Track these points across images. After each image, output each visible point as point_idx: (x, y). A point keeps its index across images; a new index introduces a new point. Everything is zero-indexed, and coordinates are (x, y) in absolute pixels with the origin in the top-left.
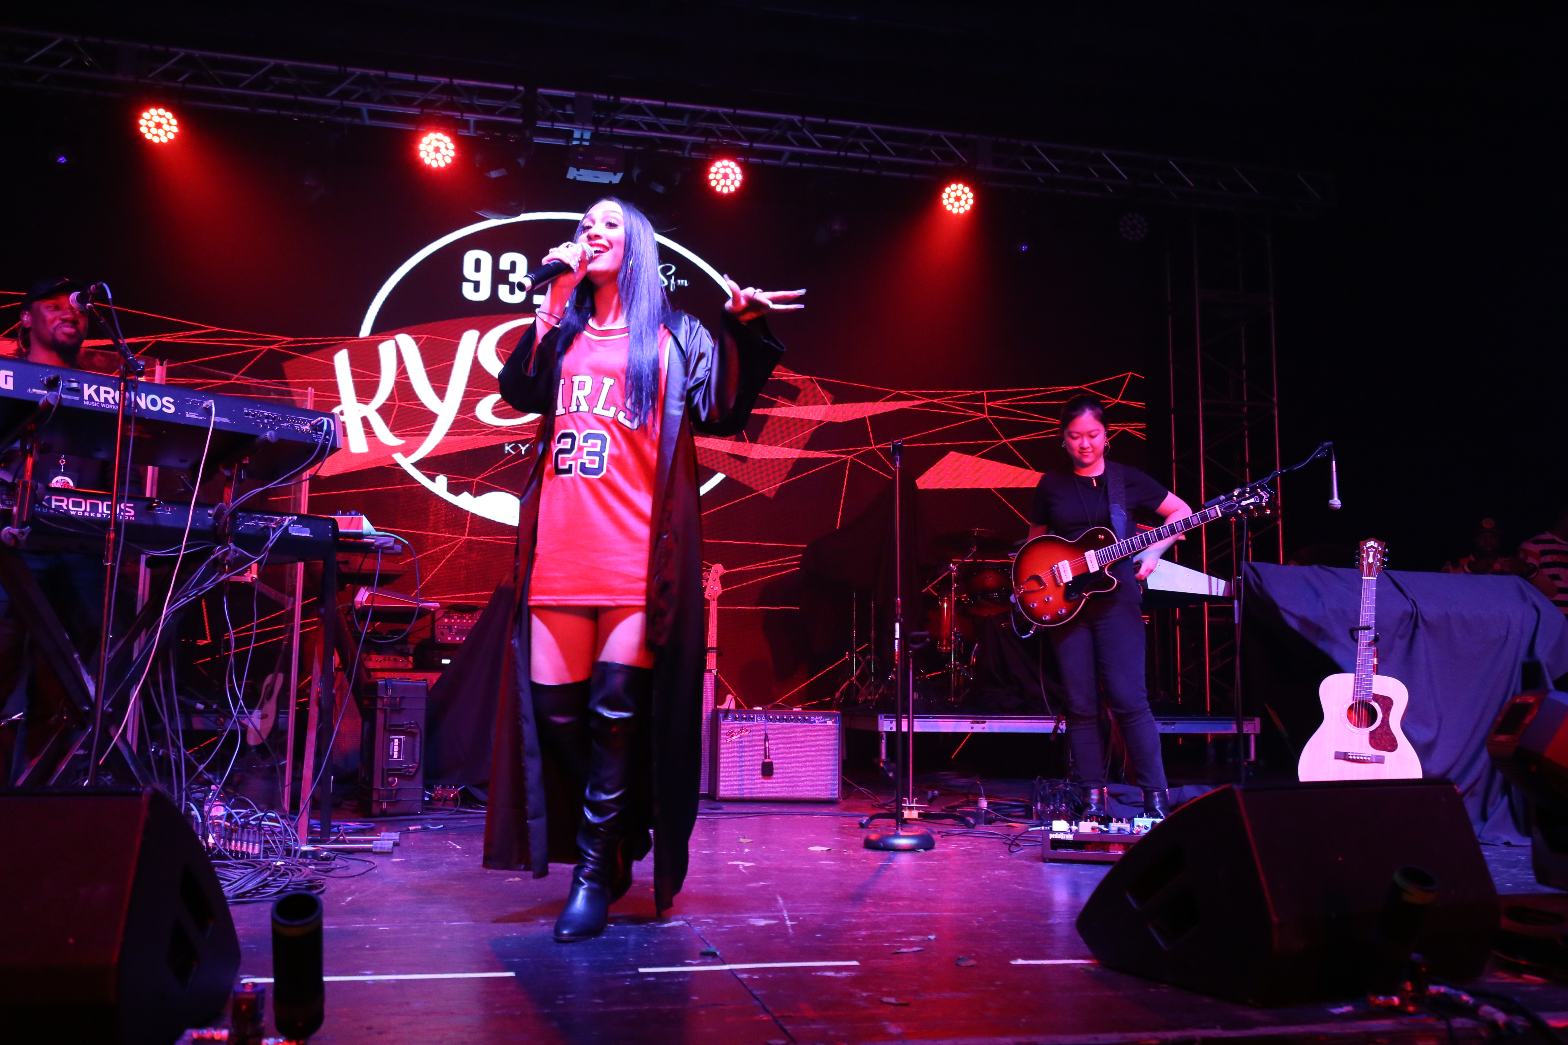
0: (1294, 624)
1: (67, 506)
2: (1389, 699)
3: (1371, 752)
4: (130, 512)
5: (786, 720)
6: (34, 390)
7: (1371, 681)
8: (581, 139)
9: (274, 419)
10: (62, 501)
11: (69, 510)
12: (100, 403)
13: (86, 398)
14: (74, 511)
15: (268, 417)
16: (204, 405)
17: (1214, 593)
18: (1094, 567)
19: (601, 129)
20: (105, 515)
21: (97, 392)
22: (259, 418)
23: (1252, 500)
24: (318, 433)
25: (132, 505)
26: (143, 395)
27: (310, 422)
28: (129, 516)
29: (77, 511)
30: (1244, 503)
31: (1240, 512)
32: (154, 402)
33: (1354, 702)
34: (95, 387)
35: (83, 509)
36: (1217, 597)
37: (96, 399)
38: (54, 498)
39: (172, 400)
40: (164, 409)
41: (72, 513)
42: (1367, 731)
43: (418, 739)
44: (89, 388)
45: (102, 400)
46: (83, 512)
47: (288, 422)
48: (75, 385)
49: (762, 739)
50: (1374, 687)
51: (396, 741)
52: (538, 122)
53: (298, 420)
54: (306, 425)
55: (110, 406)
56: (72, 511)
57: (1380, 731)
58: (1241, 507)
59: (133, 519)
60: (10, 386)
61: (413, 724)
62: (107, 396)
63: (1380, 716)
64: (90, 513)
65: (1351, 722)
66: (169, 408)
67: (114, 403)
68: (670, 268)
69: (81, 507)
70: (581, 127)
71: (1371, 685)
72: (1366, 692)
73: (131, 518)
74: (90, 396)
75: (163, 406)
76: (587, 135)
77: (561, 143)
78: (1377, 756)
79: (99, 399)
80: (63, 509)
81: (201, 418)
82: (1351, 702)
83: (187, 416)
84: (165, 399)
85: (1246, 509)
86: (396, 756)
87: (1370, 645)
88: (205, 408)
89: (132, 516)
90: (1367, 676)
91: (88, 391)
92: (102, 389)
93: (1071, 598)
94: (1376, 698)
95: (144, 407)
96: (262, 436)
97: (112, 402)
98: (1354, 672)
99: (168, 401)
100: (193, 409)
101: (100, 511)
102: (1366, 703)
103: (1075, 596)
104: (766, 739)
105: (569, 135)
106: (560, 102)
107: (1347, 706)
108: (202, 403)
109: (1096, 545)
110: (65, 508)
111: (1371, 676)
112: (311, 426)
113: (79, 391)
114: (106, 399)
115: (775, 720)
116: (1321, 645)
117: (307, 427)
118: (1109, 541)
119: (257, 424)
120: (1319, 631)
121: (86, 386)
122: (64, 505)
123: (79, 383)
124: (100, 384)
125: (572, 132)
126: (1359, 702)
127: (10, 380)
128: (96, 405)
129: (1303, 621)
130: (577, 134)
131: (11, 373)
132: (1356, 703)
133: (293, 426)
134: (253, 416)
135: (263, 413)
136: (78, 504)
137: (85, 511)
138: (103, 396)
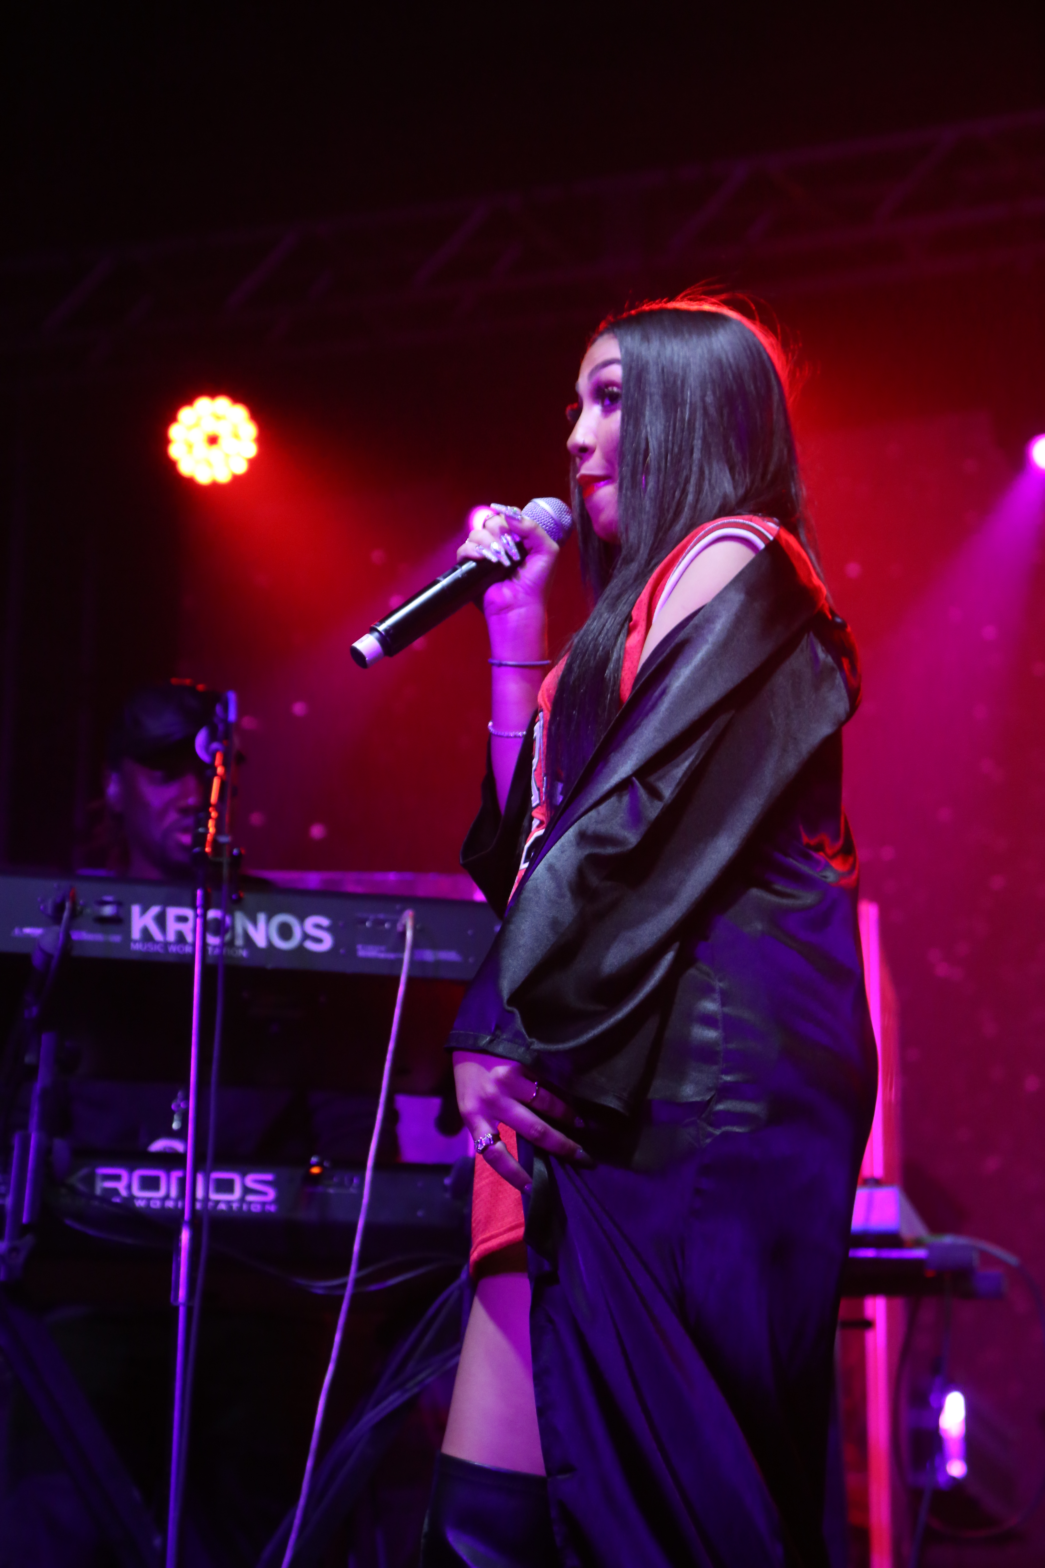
1: (129, 1187)
6: (24, 930)
10: (117, 1178)
11: (131, 1198)
12: (166, 944)
14: (142, 1199)
16: (393, 926)
21: (161, 920)
29: (149, 1200)
32: (285, 932)
34: (155, 910)
35: (162, 1193)
37: (157, 935)
40: (310, 945)
41: (140, 1204)
45: (171, 937)
48: (108, 910)
56: (138, 1198)
62: (181, 926)
64: (176, 1200)
66: (318, 940)
74: (145, 932)
75: (306, 936)
81: (383, 954)
83: (359, 953)
84: (311, 921)
88: (395, 932)
89: (270, 1203)
92: (172, 912)
95: (260, 941)
99: (318, 926)
100: (375, 937)
108: (388, 923)
110: (124, 1193)
113: (119, 923)
123: (119, 904)
128: (158, 948)
136: (150, 1184)
137: (167, 1197)
138: (173, 927)
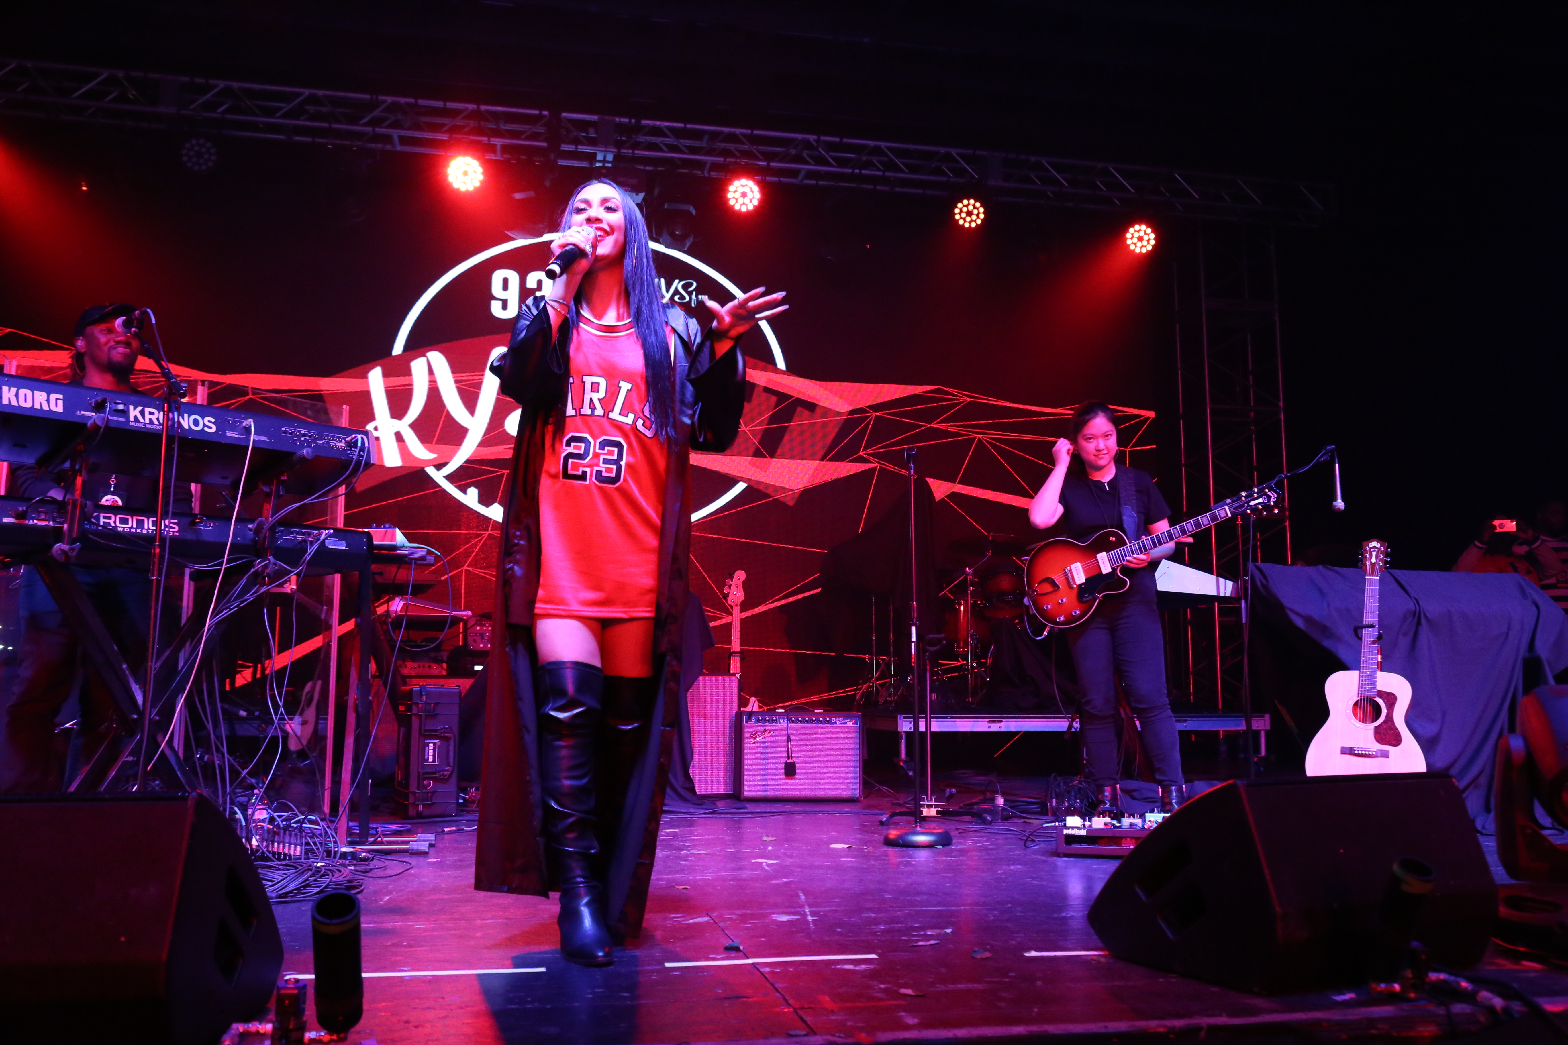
0: (1299, 623)
1: (115, 522)
2: (1393, 695)
3: (1376, 746)
4: (174, 528)
5: (807, 722)
6: (83, 412)
7: (1375, 677)
8: (604, 161)
9: (310, 437)
10: (110, 518)
11: (116, 527)
12: (145, 423)
13: (132, 419)
14: (121, 527)
15: (304, 435)
16: (244, 424)
17: (1222, 594)
18: (1106, 569)
19: (623, 151)
20: (150, 531)
21: (142, 413)
22: (296, 436)
23: (1260, 500)
24: (353, 449)
25: (176, 521)
26: (186, 416)
27: (345, 439)
28: (173, 532)
29: (124, 528)
30: (1252, 503)
31: (1248, 512)
32: (196, 423)
33: (1359, 698)
34: (140, 408)
35: (130, 525)
36: (1225, 597)
37: (141, 420)
38: (102, 515)
39: (213, 420)
40: (206, 429)
41: (119, 529)
42: (1372, 726)
43: (452, 743)
44: (135, 409)
45: (147, 421)
46: (130, 528)
47: (324, 439)
48: (121, 407)
49: (785, 740)
50: (1378, 683)
51: (431, 745)
52: (563, 145)
53: (333, 437)
54: (341, 442)
55: (155, 427)
56: (119, 527)
57: (1385, 726)
58: (1249, 507)
59: (177, 534)
60: (60, 409)
61: (447, 728)
62: (151, 416)
63: (1384, 711)
64: (136, 529)
65: (1356, 717)
66: (210, 428)
67: (158, 424)
68: (691, 285)
69: (128, 524)
70: (604, 149)
71: (1375, 681)
72: (1371, 688)
73: (175, 533)
74: (135, 417)
75: (205, 425)
76: (610, 157)
77: (585, 165)
78: (1381, 750)
79: (144, 419)
80: (111, 525)
81: (241, 437)
82: (1356, 699)
83: (228, 435)
84: (207, 419)
85: (1254, 509)
86: (431, 760)
87: (1374, 642)
88: (245, 427)
89: (176, 532)
90: (1371, 673)
91: (134, 412)
92: (147, 410)
93: (1085, 600)
94: (1381, 694)
95: (186, 427)
96: (299, 453)
97: (156, 422)
98: (1358, 669)
99: (209, 421)
100: (233, 428)
101: (146, 527)
102: (1370, 699)
103: (1088, 598)
104: (789, 740)
105: (592, 157)
106: (584, 125)
107: (1352, 703)
108: (241, 423)
109: (1108, 547)
110: (113, 524)
111: (1375, 673)
112: (346, 442)
113: (125, 413)
114: (151, 420)
115: (797, 721)
116: (1327, 643)
117: (342, 444)
119: (294, 442)
120: (1324, 630)
121: (131, 407)
122: (111, 522)
123: (125, 405)
124: (145, 406)
125: (596, 154)
126: (1364, 699)
127: (60, 403)
128: (141, 425)
129: (1308, 620)
130: (600, 157)
131: (61, 396)
132: (1361, 699)
133: (328, 443)
134: (291, 434)
135: (299, 431)
136: (125, 521)
137: (132, 527)
138: (148, 416)
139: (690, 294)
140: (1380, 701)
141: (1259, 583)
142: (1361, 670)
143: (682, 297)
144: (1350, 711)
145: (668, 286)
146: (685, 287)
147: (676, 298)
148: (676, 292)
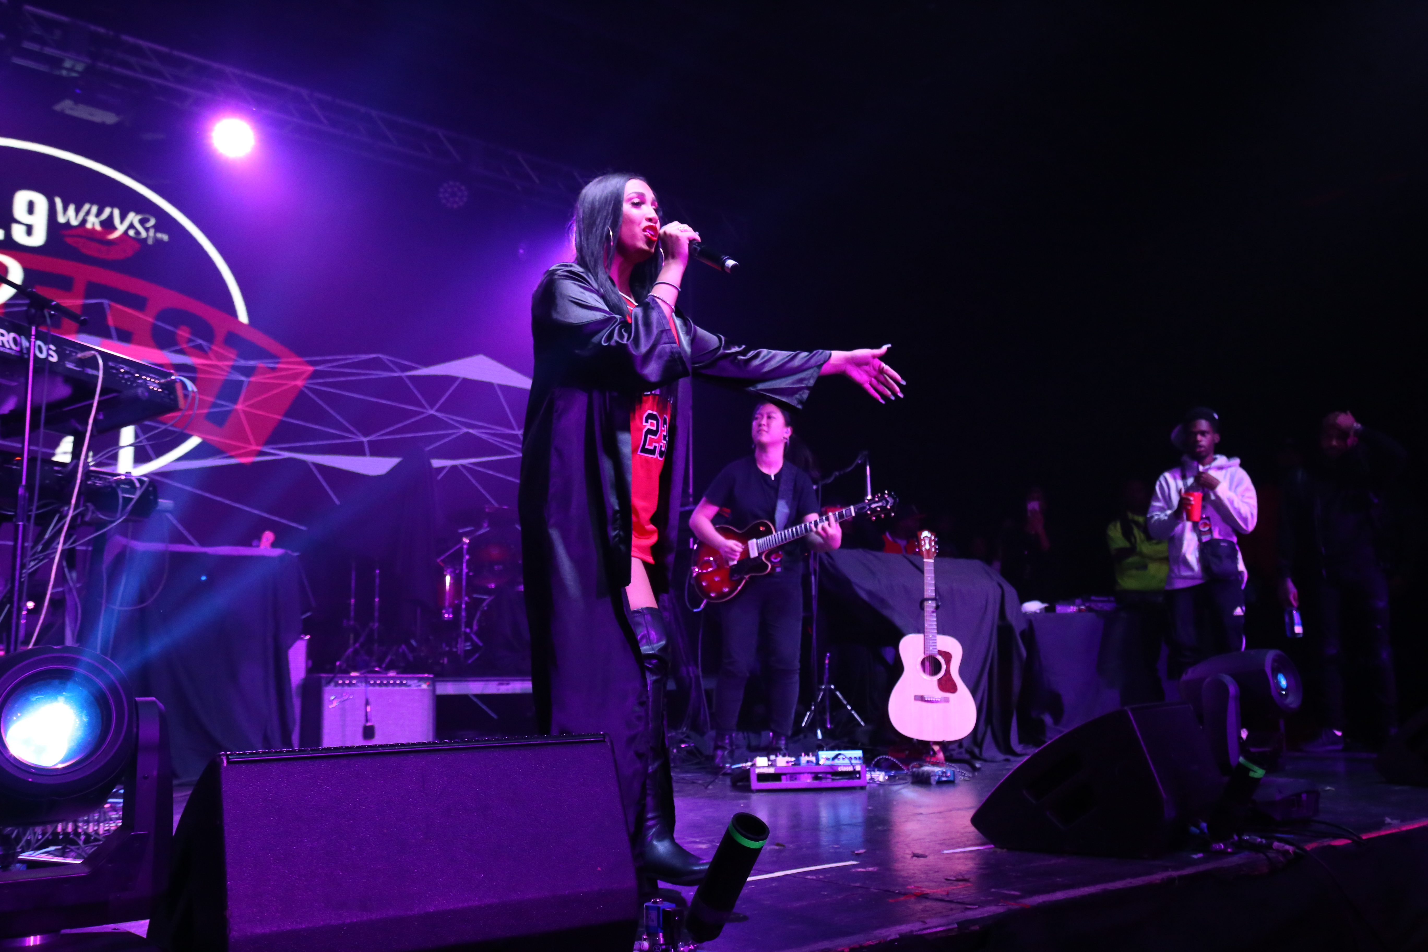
0: (864, 596)
2: (949, 653)
3: (940, 694)
5: (386, 685)
7: (936, 640)
8: (72, 70)
18: (754, 553)
19: (95, 63)
23: (880, 504)
30: (873, 506)
31: (869, 512)
42: (936, 678)
49: (364, 704)
50: (937, 644)
52: (24, 43)
57: (945, 678)
58: (870, 509)
63: (944, 667)
65: (924, 671)
68: (147, 220)
70: (73, 57)
71: (935, 642)
72: (933, 648)
76: (80, 67)
77: (46, 69)
78: (944, 698)
82: (922, 657)
85: (874, 510)
87: (933, 612)
90: (933, 636)
93: (734, 579)
94: (940, 653)
98: (923, 632)
102: (933, 657)
103: (736, 577)
104: (367, 703)
105: (58, 63)
107: (920, 659)
109: (759, 535)
111: (936, 637)
115: (375, 684)
116: (886, 612)
118: (768, 532)
120: (882, 601)
125: (62, 60)
126: (929, 657)
129: (870, 593)
130: (67, 64)
132: (926, 657)
139: (147, 230)
140: (940, 658)
141: (826, 562)
142: (926, 634)
143: (138, 233)
144: (919, 667)
145: (123, 218)
146: (142, 222)
147: (131, 233)
148: (131, 226)
